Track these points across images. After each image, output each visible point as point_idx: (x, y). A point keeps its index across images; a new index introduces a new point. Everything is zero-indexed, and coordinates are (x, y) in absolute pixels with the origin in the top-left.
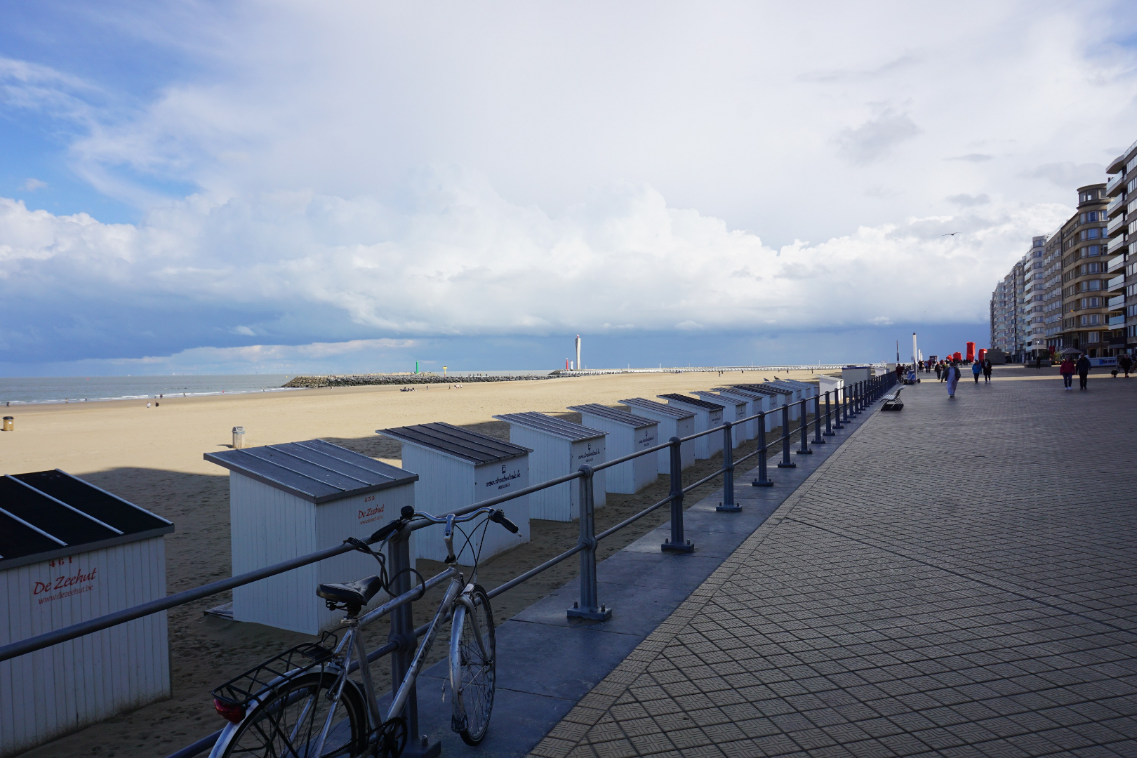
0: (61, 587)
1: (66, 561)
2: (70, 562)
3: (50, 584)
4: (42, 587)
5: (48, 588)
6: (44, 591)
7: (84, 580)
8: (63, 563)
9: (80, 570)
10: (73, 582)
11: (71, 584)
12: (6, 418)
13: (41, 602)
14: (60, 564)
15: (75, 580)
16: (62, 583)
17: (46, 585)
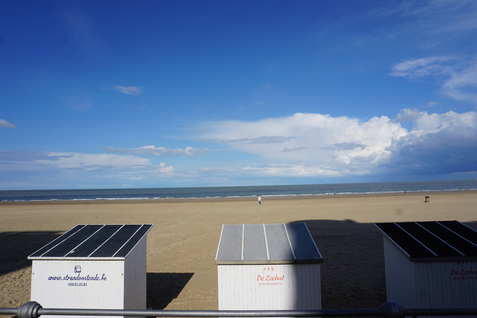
0: (463, 274)
1: (465, 263)
2: (467, 264)
3: (458, 272)
4: (455, 272)
5: (457, 273)
6: (455, 274)
7: (474, 274)
8: (463, 263)
9: (471, 268)
10: (468, 273)
11: (468, 274)
12: (426, 197)
13: (455, 279)
14: (462, 264)
15: (469, 272)
16: (464, 273)
17: (456, 272)
